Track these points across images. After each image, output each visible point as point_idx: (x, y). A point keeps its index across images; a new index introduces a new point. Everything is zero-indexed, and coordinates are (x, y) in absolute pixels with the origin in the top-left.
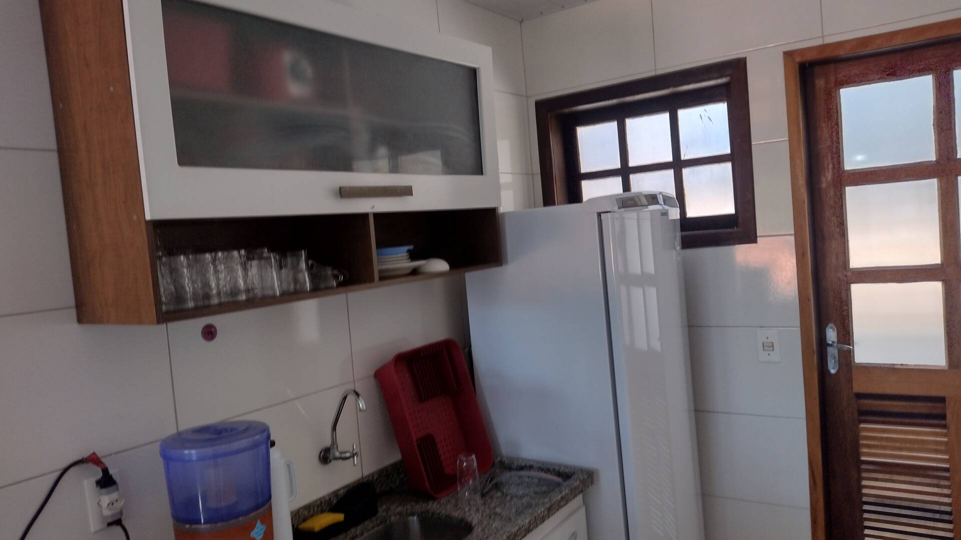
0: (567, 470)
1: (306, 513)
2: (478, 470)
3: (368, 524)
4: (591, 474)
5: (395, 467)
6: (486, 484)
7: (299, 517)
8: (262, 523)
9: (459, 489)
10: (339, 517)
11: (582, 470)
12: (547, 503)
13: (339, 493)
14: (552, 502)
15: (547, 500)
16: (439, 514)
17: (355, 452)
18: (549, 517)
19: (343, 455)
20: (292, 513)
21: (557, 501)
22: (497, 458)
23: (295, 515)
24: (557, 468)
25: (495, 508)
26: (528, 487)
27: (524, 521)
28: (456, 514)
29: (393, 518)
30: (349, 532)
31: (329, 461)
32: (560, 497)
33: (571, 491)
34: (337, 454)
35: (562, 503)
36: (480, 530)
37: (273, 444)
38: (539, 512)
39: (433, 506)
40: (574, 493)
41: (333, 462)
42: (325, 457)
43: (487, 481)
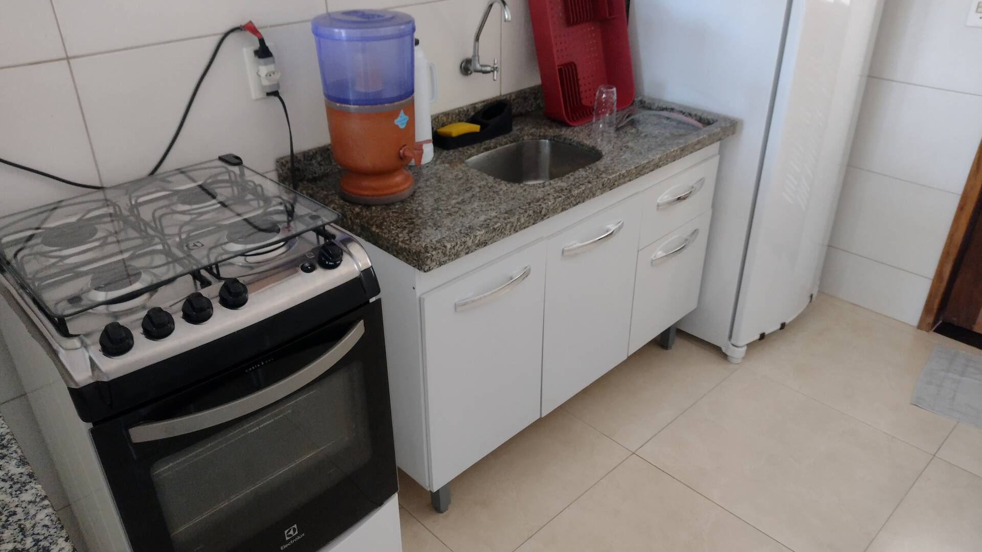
0: (709, 117)
1: (445, 119)
2: (617, 104)
3: (503, 139)
4: (734, 124)
5: (534, 91)
6: (622, 119)
7: (438, 121)
8: (405, 113)
9: (594, 120)
10: (476, 128)
11: (726, 119)
12: (682, 144)
13: (477, 106)
14: (688, 144)
15: (681, 141)
16: (571, 140)
17: (495, 66)
18: (681, 158)
19: (484, 69)
20: (432, 116)
21: (693, 143)
22: (638, 97)
23: (435, 119)
24: (699, 114)
25: (628, 142)
26: (665, 127)
27: (656, 156)
28: (588, 142)
29: (526, 138)
30: (483, 144)
31: (469, 72)
32: (697, 139)
33: (710, 136)
34: (478, 67)
35: (697, 147)
36: (609, 159)
37: (417, 42)
38: (672, 150)
39: (566, 133)
40: (712, 139)
41: (474, 74)
42: (466, 68)
43: (624, 117)
